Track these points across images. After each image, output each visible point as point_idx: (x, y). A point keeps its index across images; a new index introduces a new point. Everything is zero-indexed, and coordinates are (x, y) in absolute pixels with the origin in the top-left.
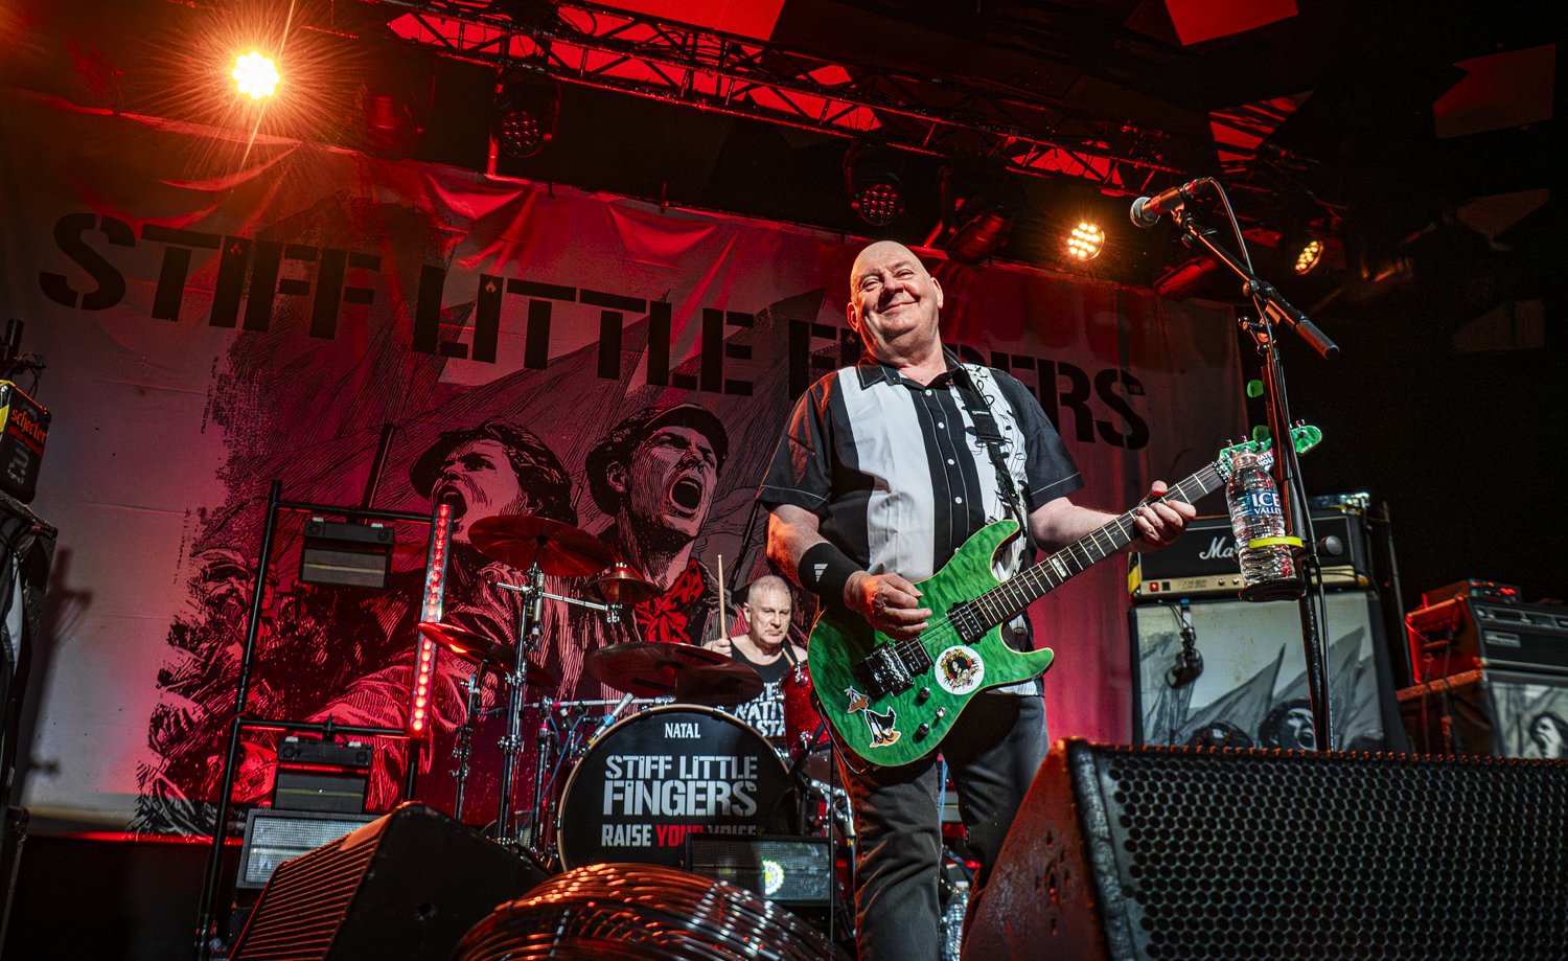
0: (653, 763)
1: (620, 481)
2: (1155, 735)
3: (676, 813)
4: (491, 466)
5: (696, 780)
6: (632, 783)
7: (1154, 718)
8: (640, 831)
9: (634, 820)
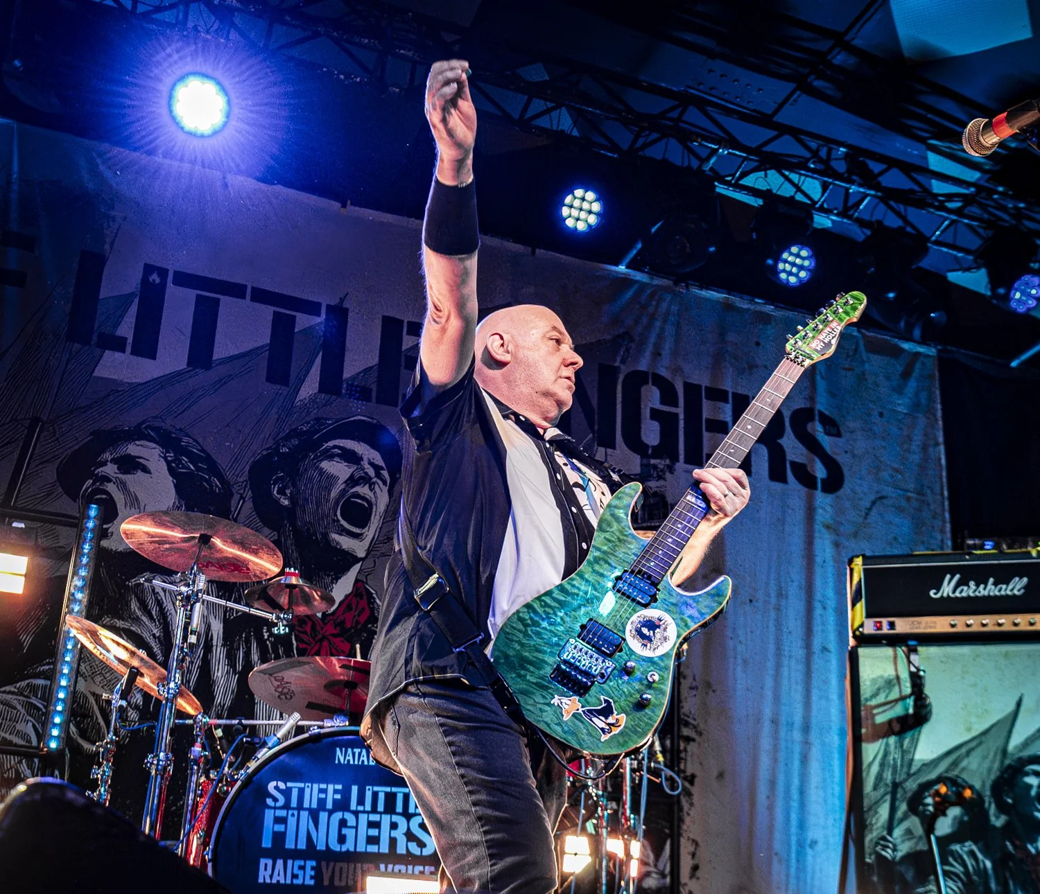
0: (321, 791)
1: (285, 494)
2: (875, 788)
3: (344, 849)
4: (146, 470)
5: (368, 813)
6: (296, 813)
7: (875, 769)
8: (302, 868)
9: (296, 854)
